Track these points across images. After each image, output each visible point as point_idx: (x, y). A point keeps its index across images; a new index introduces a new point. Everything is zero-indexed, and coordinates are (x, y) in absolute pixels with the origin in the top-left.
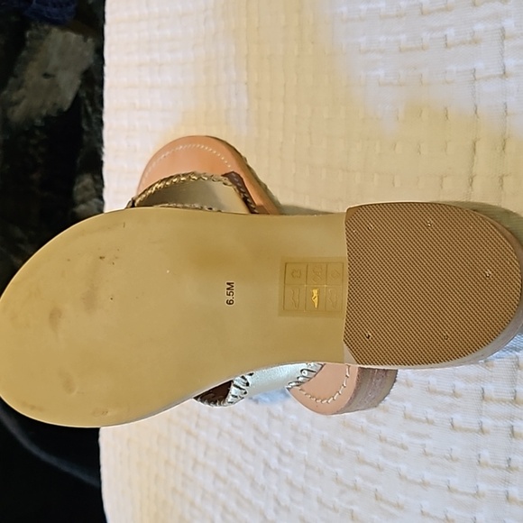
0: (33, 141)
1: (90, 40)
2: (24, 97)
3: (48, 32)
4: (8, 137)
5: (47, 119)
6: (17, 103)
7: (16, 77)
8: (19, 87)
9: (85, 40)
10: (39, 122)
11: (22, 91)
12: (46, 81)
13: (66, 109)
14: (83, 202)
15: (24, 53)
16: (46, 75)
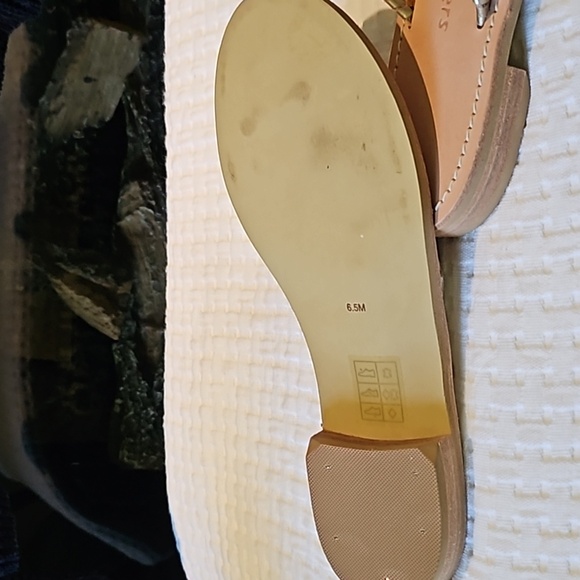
0: (72, 158)
1: (135, 38)
2: (63, 105)
3: (91, 28)
4: (44, 151)
5: (88, 130)
6: (56, 112)
7: (54, 81)
8: (59, 93)
9: (130, 38)
10: (78, 134)
11: (61, 99)
12: (87, 87)
13: (108, 119)
14: (129, 213)
15: (64, 54)
16: (87, 80)
